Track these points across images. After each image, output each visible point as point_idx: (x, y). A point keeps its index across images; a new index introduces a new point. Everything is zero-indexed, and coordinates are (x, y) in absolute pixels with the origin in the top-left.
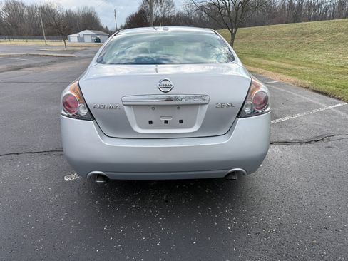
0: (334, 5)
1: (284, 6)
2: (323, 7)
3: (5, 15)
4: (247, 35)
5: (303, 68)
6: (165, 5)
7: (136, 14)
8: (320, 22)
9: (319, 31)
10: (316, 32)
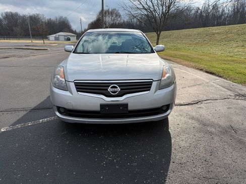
0: (230, 16)
1: (196, 17)
2: (223, 17)
3: (5, 22)
4: (170, 35)
5: (204, 57)
6: (114, 16)
7: (95, 22)
8: (218, 27)
9: (218, 33)
10: (216, 33)
